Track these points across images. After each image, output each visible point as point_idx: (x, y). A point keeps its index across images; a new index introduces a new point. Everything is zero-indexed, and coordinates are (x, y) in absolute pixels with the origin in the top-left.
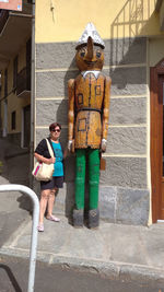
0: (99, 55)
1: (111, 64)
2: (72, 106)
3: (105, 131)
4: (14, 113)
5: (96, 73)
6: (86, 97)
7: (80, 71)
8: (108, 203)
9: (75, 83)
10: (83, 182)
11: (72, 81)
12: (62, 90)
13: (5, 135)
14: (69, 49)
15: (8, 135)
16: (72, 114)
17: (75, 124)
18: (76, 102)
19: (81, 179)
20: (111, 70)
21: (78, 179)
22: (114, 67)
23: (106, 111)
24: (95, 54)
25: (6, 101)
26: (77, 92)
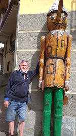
0: (64, 19)
1: (71, 28)
2: (43, 55)
3: (68, 74)
4: (9, 63)
5: (62, 32)
6: (54, 49)
7: (50, 31)
8: (68, 131)
9: (46, 39)
10: (50, 114)
11: (44, 38)
12: (36, 45)
13: (3, 73)
14: (42, 18)
15: (5, 73)
16: (42, 61)
17: (44, 68)
18: (46, 52)
19: (48, 112)
20: (71, 31)
21: (46, 111)
22: (73, 29)
23: (68, 59)
24: (62, 18)
25: (6, 57)
26: (47, 45)
